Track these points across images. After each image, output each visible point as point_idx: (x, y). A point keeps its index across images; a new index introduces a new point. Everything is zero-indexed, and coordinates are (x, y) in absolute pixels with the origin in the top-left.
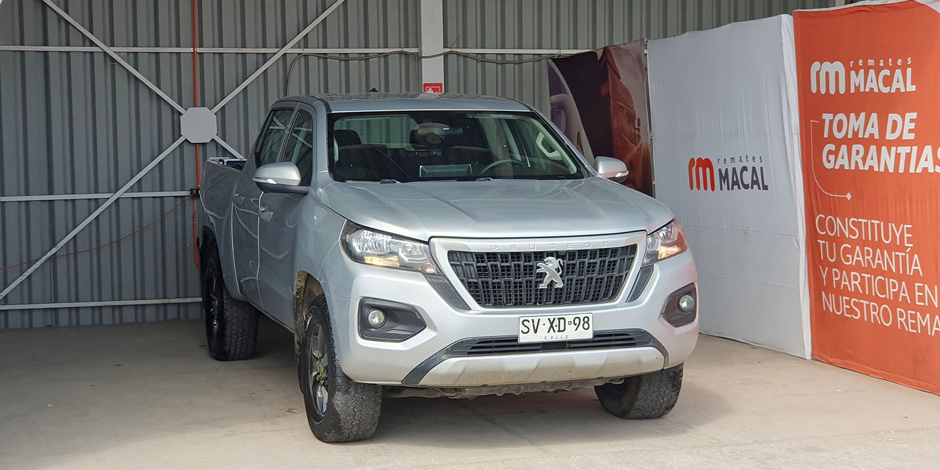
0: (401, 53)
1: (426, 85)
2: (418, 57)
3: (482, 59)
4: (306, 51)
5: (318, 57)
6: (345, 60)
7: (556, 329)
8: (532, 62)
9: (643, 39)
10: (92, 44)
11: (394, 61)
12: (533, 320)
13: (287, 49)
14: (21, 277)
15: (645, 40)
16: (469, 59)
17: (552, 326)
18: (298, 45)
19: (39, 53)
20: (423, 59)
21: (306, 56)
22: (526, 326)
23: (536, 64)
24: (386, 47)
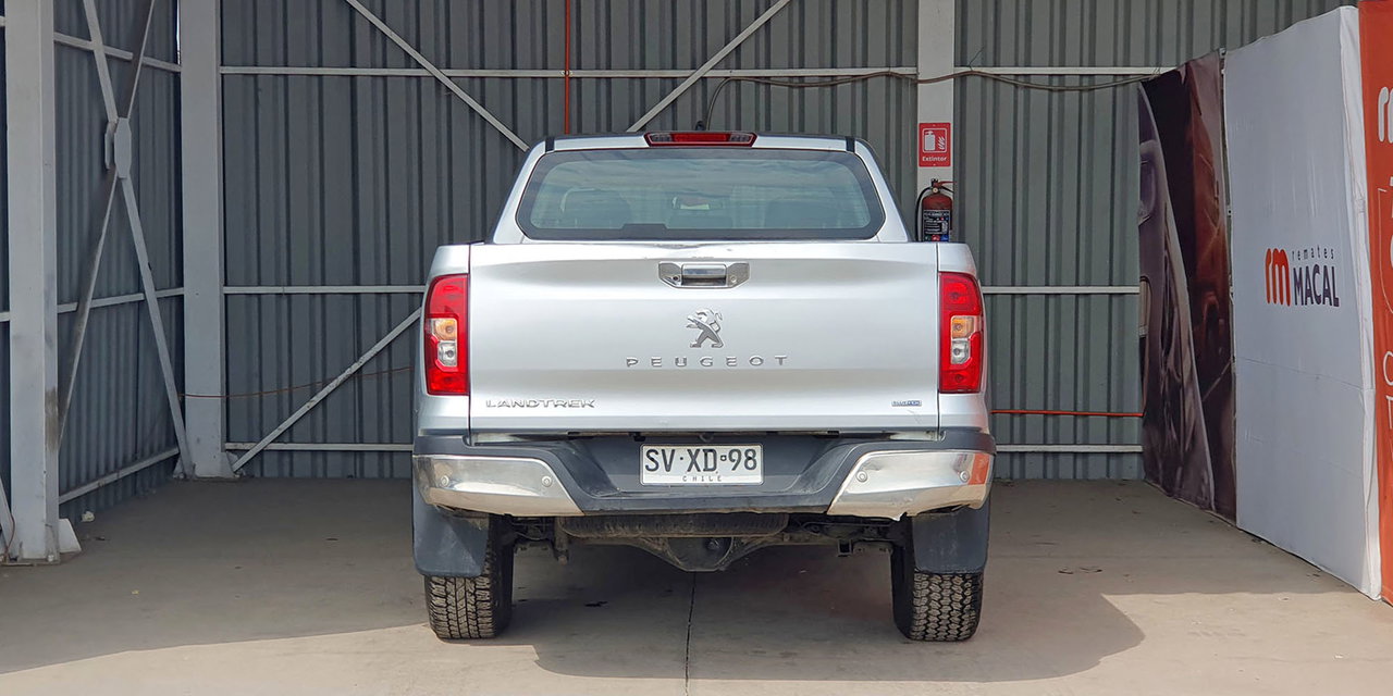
0: (888, 75)
1: (923, 125)
2: (914, 82)
3: (1024, 84)
4: (737, 73)
5: (756, 82)
6: (800, 87)
8: (1112, 88)
9: (1218, 50)
10: (419, 66)
11: (877, 89)
13: (705, 70)
14: (308, 404)
15: (1222, 51)
16: (1002, 84)
18: (725, 63)
19: (345, 79)
20: (919, 85)
21: (738, 80)
23: (1119, 90)
24: (865, 66)
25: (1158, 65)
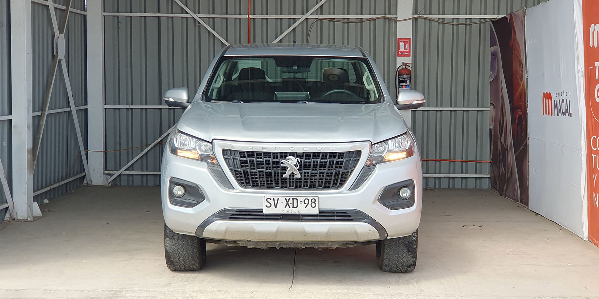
0: (385, 18)
1: (399, 39)
2: (396, 21)
3: (442, 22)
4: (321, 17)
5: (329, 20)
6: (347, 23)
7: (291, 206)
8: (479, 24)
9: (523, 8)
10: (187, 13)
11: (380, 23)
12: (274, 199)
13: (307, 15)
14: (139, 155)
15: (525, 8)
16: (432, 22)
17: (287, 204)
18: (316, 13)
19: (155, 18)
20: (398, 22)
21: (321, 20)
22: (269, 202)
23: (482, 25)
24: (375, 14)
25: (499, 14)
